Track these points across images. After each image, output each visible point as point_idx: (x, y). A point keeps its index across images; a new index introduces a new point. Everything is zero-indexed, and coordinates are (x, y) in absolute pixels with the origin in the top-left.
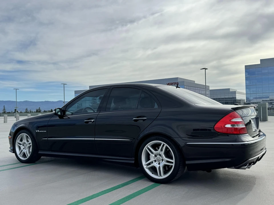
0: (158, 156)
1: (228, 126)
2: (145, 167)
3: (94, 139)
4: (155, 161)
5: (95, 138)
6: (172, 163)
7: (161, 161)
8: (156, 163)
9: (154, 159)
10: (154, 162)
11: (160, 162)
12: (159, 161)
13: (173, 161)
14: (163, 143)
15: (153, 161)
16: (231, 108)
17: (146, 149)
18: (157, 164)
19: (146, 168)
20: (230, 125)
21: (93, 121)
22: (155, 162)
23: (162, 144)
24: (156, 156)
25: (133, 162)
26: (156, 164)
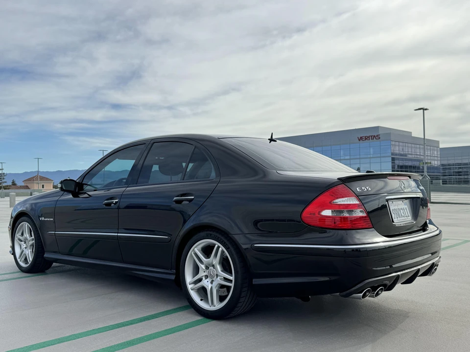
0: (211, 268)
1: (327, 213)
2: (190, 287)
3: (116, 234)
4: (206, 277)
5: (118, 233)
6: (230, 281)
7: (216, 277)
8: (208, 280)
9: (205, 274)
10: (204, 278)
11: (214, 279)
12: (212, 277)
13: (232, 278)
14: (217, 244)
15: (203, 276)
16: (338, 179)
17: (191, 254)
18: (209, 282)
19: (192, 290)
20: (330, 211)
21: (116, 202)
22: (206, 279)
23: (216, 246)
24: (207, 268)
25: (173, 277)
26: (206, 283)
